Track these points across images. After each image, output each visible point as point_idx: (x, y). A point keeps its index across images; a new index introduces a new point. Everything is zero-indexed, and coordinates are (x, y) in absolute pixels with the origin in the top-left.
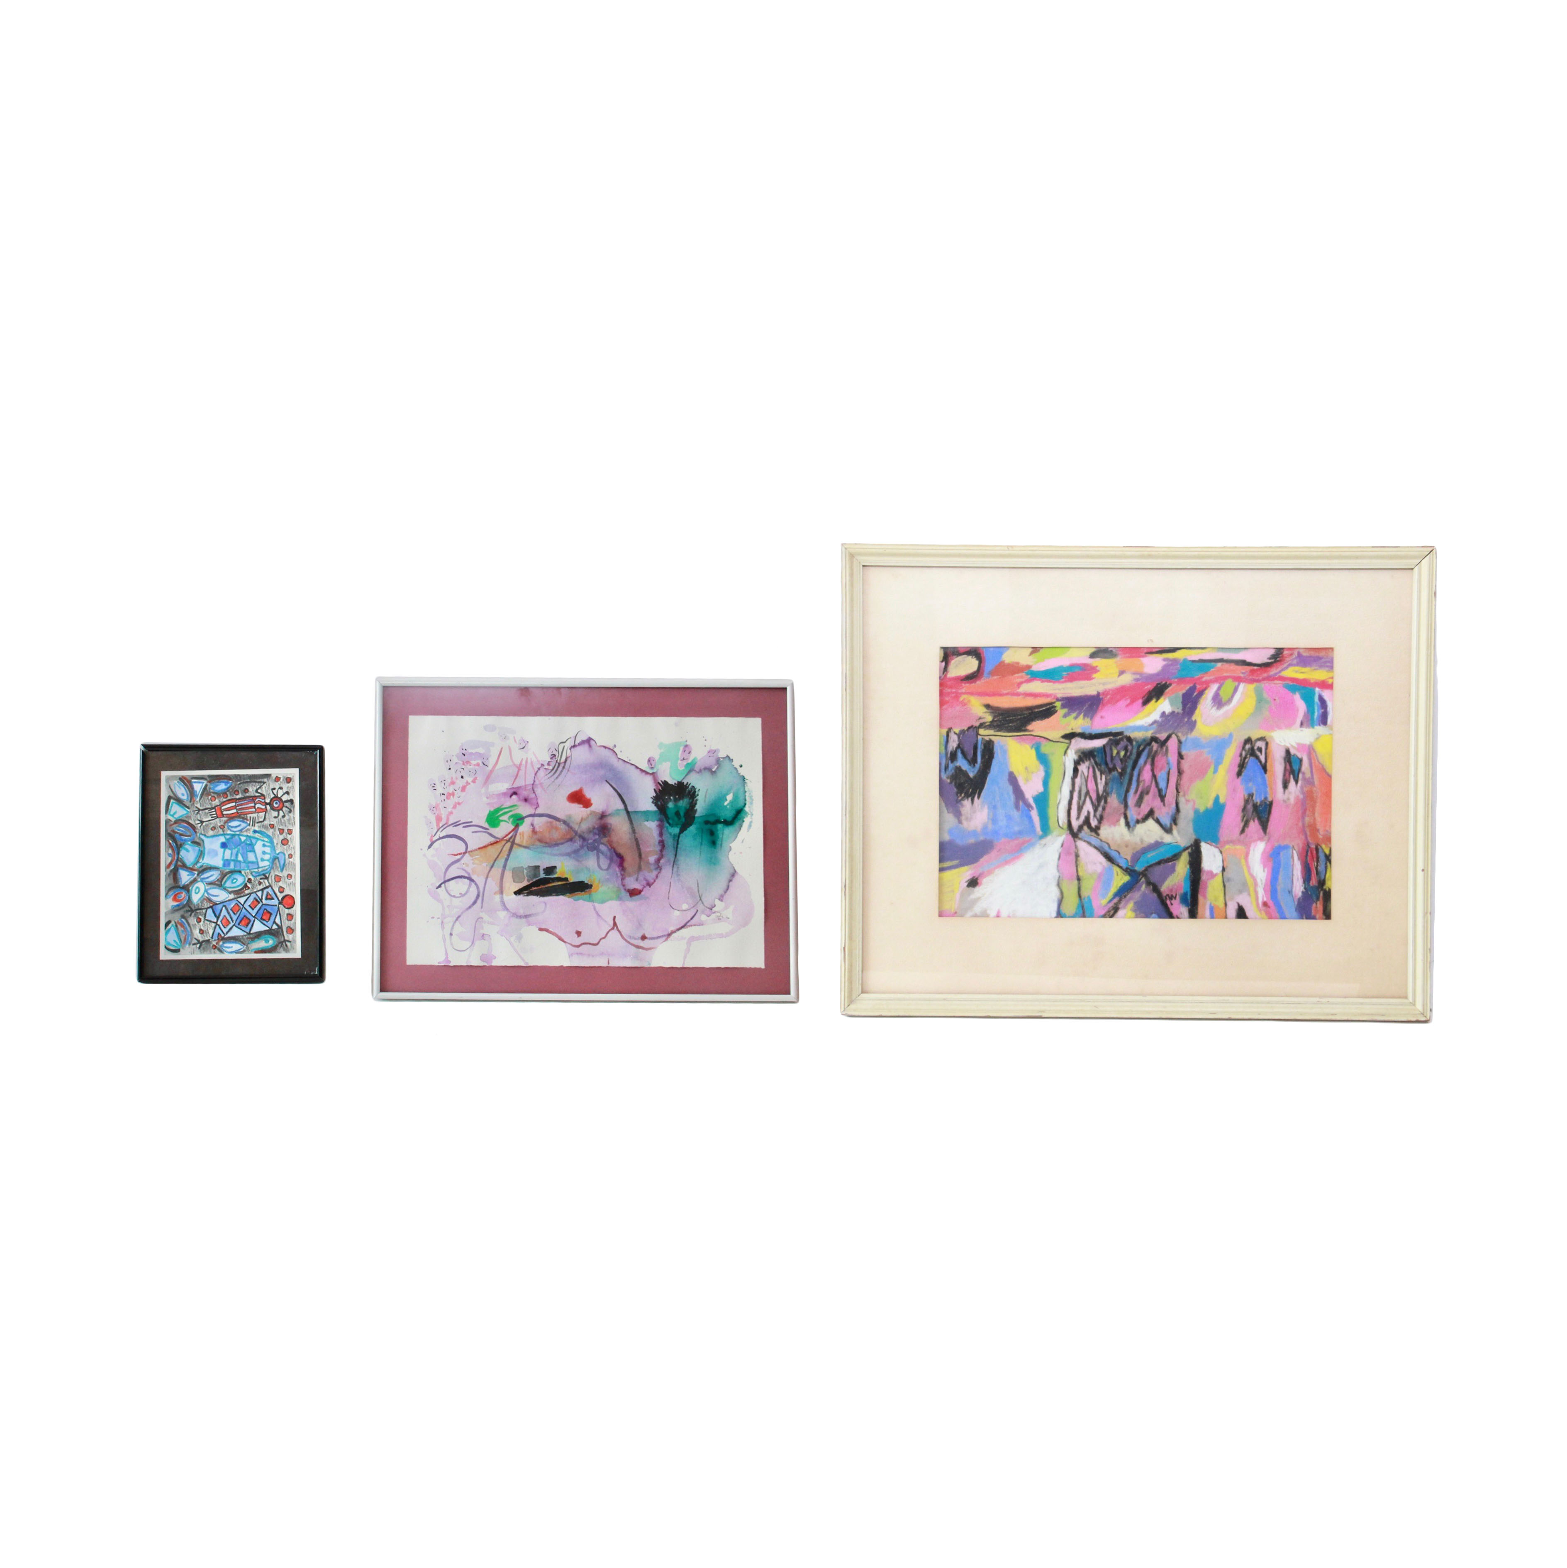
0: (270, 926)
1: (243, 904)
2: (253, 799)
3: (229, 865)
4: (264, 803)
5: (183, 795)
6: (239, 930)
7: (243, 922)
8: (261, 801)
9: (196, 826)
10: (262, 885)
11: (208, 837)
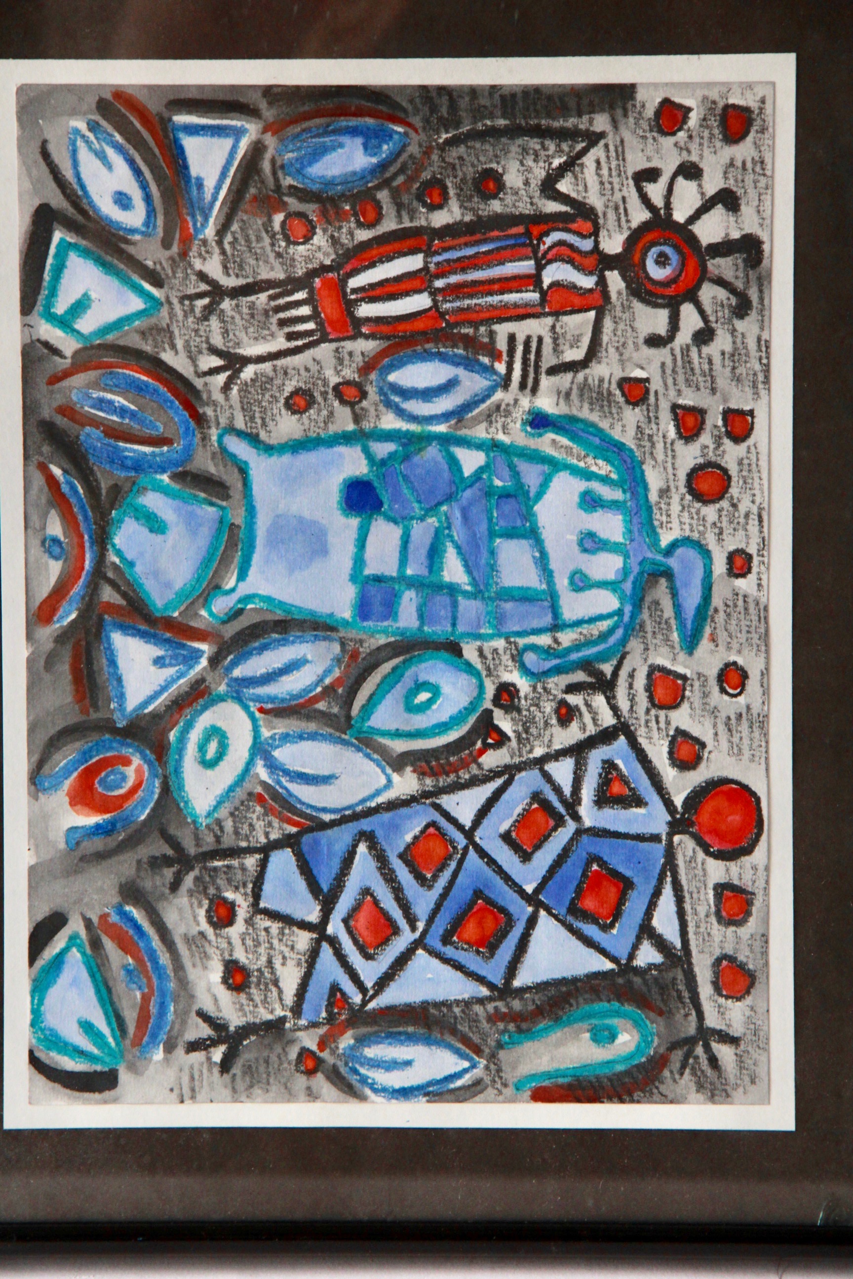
0: (622, 954)
1: (467, 823)
2: (528, 234)
3: (390, 609)
4: (589, 262)
5: (122, 200)
6: (448, 970)
7: (471, 930)
8: (571, 246)
9: (198, 383)
10: (574, 725)
11: (269, 449)
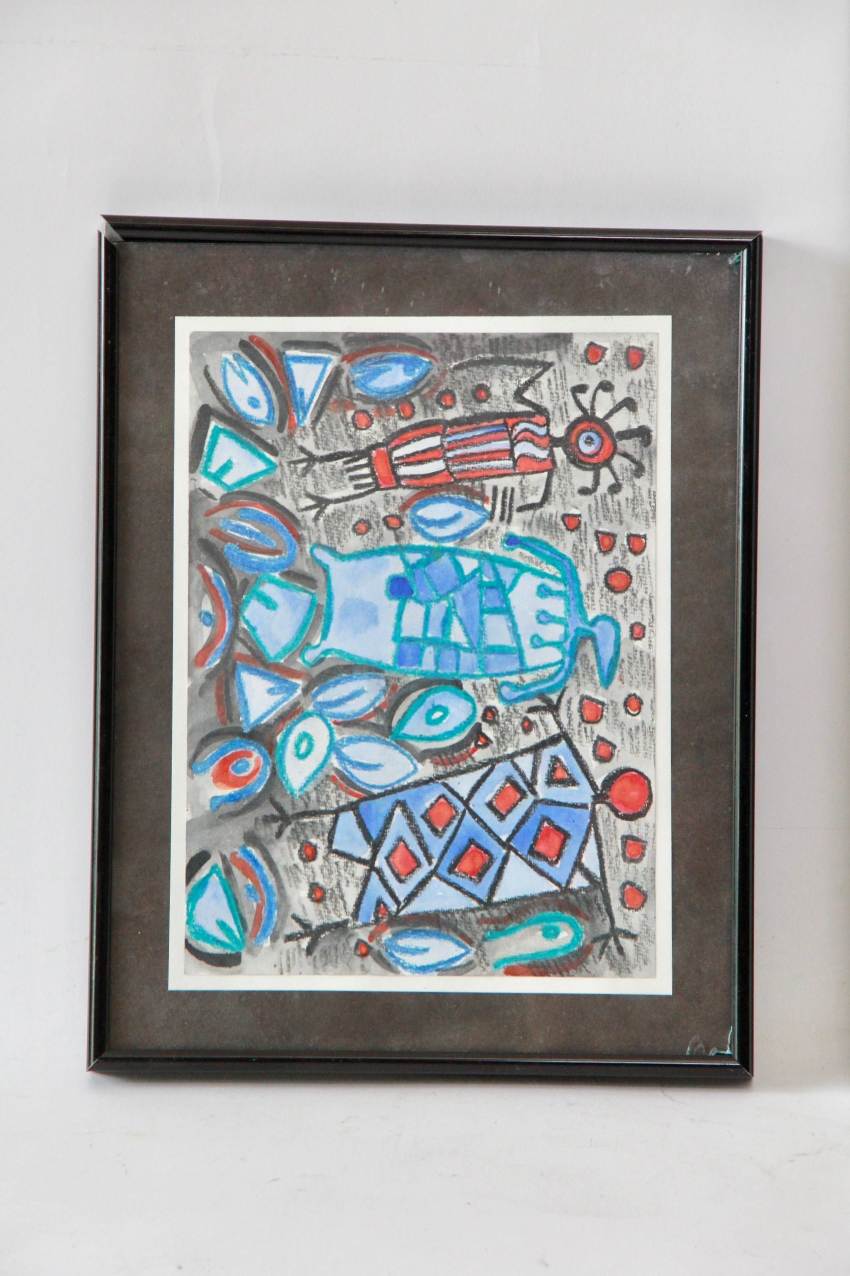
0: (562, 880)
1: (464, 796)
2: (505, 424)
3: (418, 659)
4: (545, 441)
5: (254, 402)
6: (452, 890)
7: (466, 865)
8: (532, 432)
9: (299, 515)
10: (533, 733)
11: (342, 557)
